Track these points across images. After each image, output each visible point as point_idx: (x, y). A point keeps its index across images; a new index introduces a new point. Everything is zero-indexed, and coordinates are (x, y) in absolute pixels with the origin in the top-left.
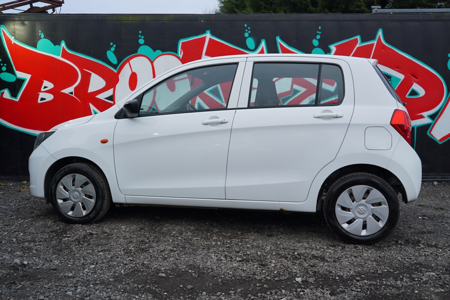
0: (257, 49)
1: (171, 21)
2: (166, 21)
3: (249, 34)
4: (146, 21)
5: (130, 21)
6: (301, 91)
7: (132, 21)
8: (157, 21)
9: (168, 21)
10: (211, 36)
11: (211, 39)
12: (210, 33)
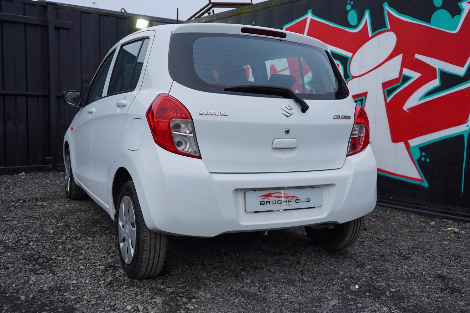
0: (360, 24)
1: (278, 5)
2: (274, 6)
3: (352, 6)
4: (258, 10)
5: (246, 13)
6: (413, 78)
7: (248, 12)
8: (266, 8)
9: (275, 6)
10: (313, 17)
11: (312, 20)
12: (312, 13)
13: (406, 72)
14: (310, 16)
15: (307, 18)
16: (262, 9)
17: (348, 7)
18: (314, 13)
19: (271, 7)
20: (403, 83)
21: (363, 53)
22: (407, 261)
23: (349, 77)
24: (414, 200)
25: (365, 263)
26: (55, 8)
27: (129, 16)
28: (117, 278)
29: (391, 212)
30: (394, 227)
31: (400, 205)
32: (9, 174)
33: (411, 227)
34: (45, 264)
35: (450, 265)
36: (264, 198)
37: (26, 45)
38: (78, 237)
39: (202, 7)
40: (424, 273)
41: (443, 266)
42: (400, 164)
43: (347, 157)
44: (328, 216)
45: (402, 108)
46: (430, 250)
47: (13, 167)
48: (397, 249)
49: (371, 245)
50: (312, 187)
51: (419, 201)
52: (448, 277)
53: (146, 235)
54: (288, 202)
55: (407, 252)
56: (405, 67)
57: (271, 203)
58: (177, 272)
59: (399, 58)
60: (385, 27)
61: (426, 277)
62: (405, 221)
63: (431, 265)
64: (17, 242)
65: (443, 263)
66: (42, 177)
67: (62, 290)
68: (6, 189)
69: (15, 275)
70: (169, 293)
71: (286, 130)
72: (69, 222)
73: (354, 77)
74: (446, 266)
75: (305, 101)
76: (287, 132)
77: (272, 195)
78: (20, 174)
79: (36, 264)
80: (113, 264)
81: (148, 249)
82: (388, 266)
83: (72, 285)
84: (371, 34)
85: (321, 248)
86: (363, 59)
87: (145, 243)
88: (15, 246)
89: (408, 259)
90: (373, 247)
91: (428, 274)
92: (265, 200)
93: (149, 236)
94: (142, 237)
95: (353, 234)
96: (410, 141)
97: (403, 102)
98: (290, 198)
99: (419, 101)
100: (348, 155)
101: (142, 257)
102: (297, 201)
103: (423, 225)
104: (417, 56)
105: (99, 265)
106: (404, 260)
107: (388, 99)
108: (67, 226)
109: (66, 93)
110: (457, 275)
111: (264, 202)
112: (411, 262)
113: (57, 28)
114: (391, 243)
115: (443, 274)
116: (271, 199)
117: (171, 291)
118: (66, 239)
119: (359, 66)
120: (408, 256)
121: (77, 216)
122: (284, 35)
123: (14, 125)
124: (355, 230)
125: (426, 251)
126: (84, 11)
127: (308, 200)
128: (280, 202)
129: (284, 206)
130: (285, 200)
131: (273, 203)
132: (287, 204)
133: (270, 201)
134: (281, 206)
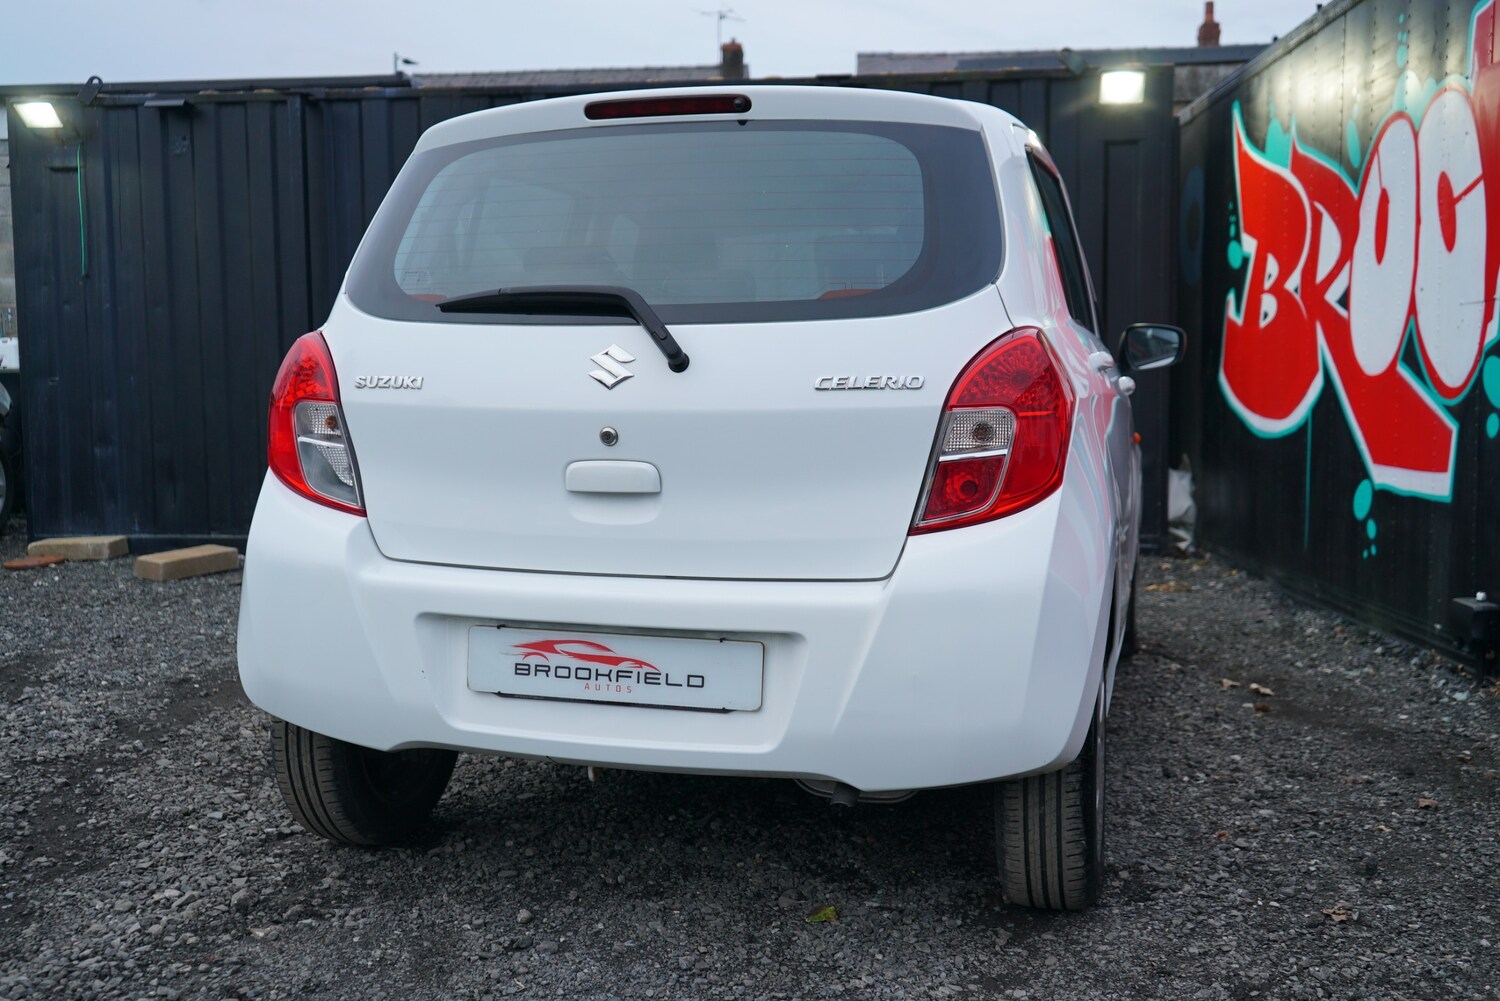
27: (1087, 69)
36: (529, 654)
43: (910, 538)
50: (723, 636)
54: (613, 676)
57: (552, 673)
71: (605, 430)
76: (609, 438)
77: (558, 647)
92: (533, 661)
95: (1031, 849)
98: (623, 666)
100: (913, 531)
102: (651, 678)
111: (529, 665)
116: (553, 660)
122: (743, 103)
124: (1037, 837)
127: (696, 681)
128: (585, 674)
129: (598, 688)
130: (604, 668)
131: (561, 672)
132: (609, 683)
133: (549, 667)
134: (587, 687)
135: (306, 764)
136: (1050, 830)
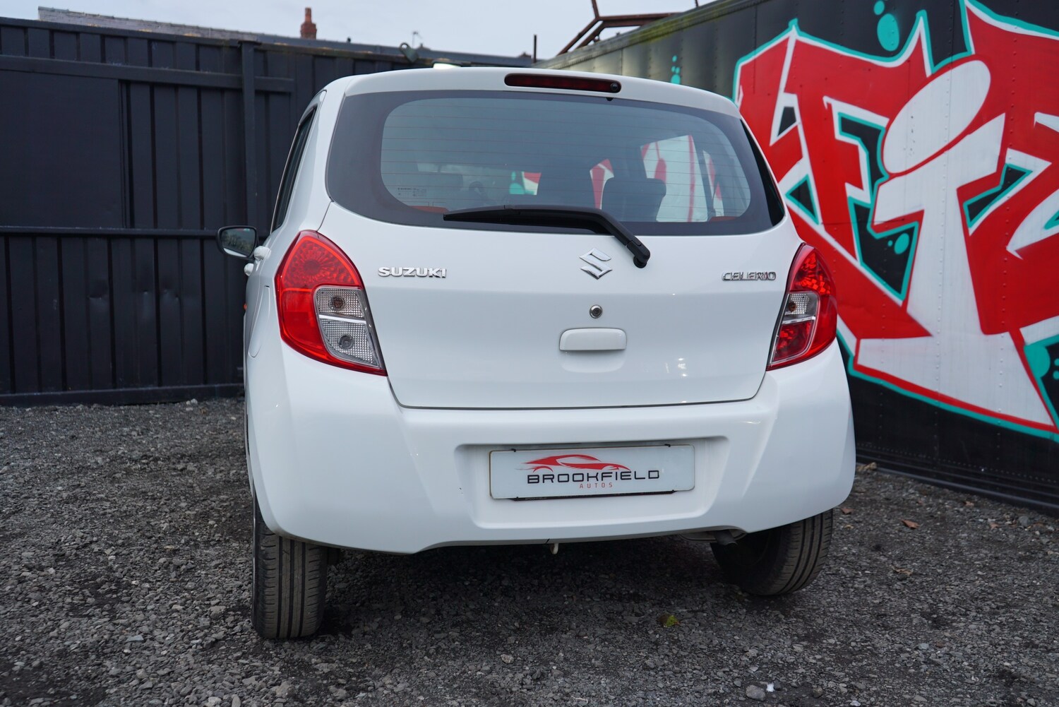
0: (905, 46)
1: (725, 15)
2: (717, 17)
3: (887, 3)
4: (684, 28)
5: (660, 36)
6: (1031, 172)
7: (663, 35)
8: (702, 22)
9: (719, 16)
10: (800, 35)
11: (798, 44)
12: (798, 27)
13: (1015, 158)
14: (793, 34)
15: (786, 41)
16: (693, 25)
17: (879, 8)
18: (803, 28)
19: (710, 19)
20: (1006, 186)
21: (912, 117)
22: (937, 632)
23: (881, 176)
24: (1037, 478)
25: (827, 631)
26: (256, 50)
27: (418, 59)
28: (235, 634)
29: (977, 506)
30: (959, 543)
31: (1003, 490)
32: (165, 403)
33: (1007, 545)
34: (109, 596)
35: (1049, 648)
36: (538, 468)
37: (200, 132)
38: (213, 540)
39: (581, 29)
40: (966, 663)
41: (1028, 650)
42: (1000, 386)
43: (768, 372)
44: (712, 511)
45: (1005, 248)
46: (1016, 606)
47: (174, 387)
48: (930, 600)
49: (870, 587)
50: (667, 443)
51: (1049, 480)
52: (1024, 677)
53: (270, 544)
54: (599, 477)
55: (950, 608)
56: (1011, 147)
57: (555, 480)
58: (367, 629)
59: (997, 126)
60: (964, 49)
61: (968, 675)
62: (998, 531)
63: (995, 645)
64: (83, 547)
65: (1032, 642)
66: (227, 409)
67: (107, 654)
68: (142, 433)
69: (33, 616)
70: (320, 675)
71: (593, 309)
72: (212, 508)
73: (892, 176)
74: (1034, 650)
75: (642, 239)
76: (597, 313)
77: (559, 461)
78: (188, 403)
79: (90, 595)
80: (247, 604)
81: (276, 574)
82: (882, 643)
83: (129, 644)
84: (932, 70)
85: (737, 588)
86: (912, 132)
87: (269, 561)
88: (76, 555)
89: (943, 627)
90: (872, 592)
91: (975, 667)
92: (541, 472)
93: (278, 546)
94: (262, 548)
95: (803, 557)
96: (1024, 331)
97: (1007, 234)
98: (606, 469)
99: (1045, 231)
100: (769, 368)
101: (264, 592)
102: (625, 476)
103: (1045, 541)
104: (1041, 118)
105: (217, 604)
106: (932, 627)
107: (971, 226)
108: (205, 516)
109: (221, 231)
110: (1050, 675)
111: (538, 476)
112: (947, 634)
113: (264, 94)
114: (925, 584)
115: (1016, 671)
116: (556, 470)
117: (326, 670)
118: (187, 543)
119: (905, 149)
120: (949, 619)
121: (236, 495)
122: (615, 85)
123: (177, 299)
124: (808, 548)
125: (1003, 607)
126: (320, 54)
127: (653, 474)
128: (580, 477)
129: (589, 486)
130: (592, 472)
131: (562, 478)
132: (597, 482)
133: (553, 475)
134: (581, 486)
135: (298, 577)
136: (816, 543)
